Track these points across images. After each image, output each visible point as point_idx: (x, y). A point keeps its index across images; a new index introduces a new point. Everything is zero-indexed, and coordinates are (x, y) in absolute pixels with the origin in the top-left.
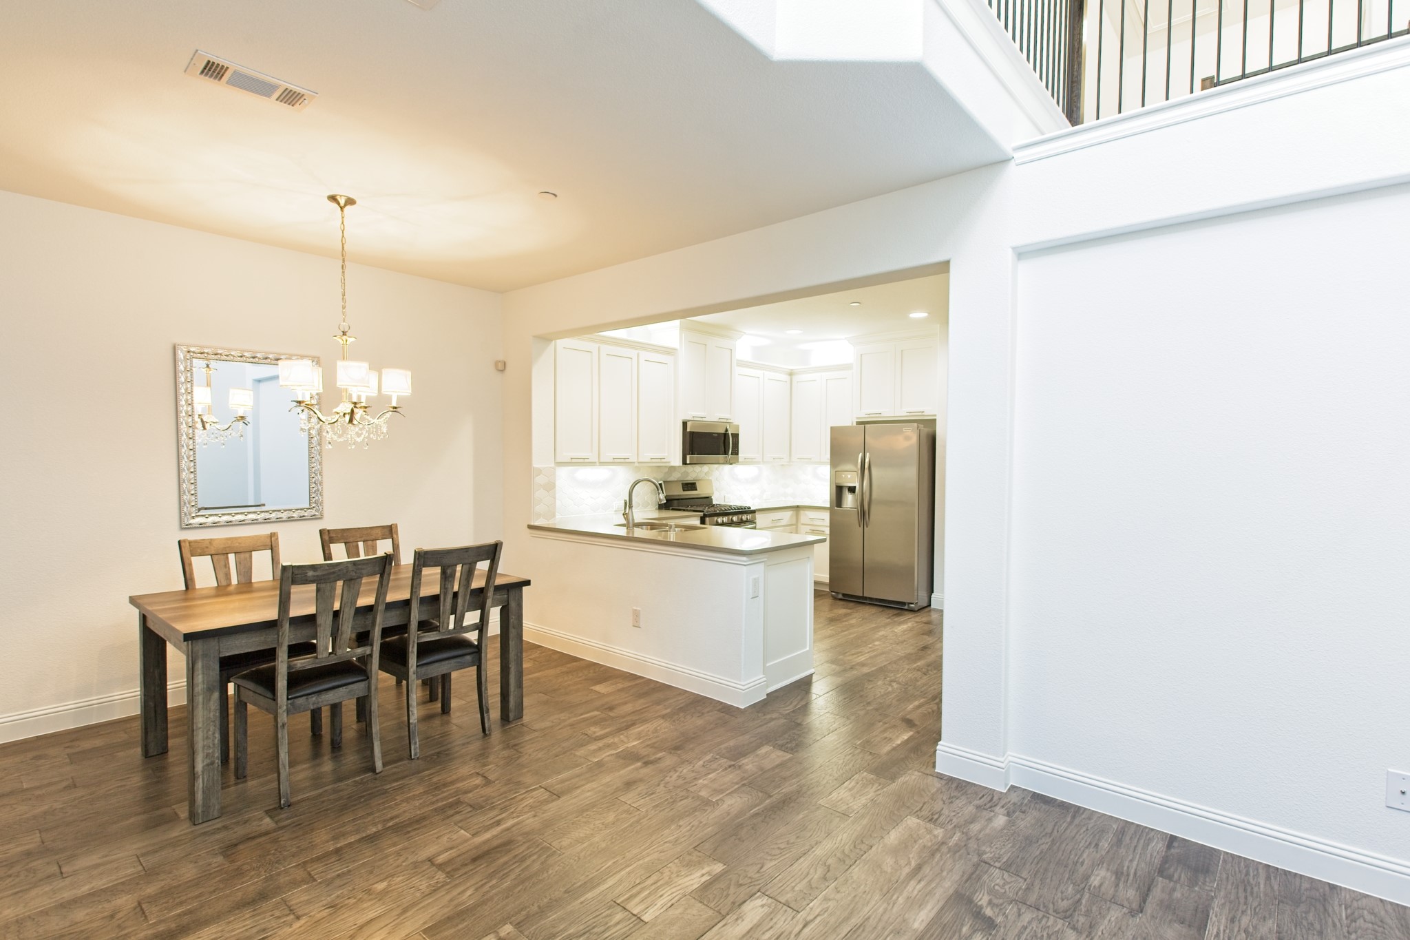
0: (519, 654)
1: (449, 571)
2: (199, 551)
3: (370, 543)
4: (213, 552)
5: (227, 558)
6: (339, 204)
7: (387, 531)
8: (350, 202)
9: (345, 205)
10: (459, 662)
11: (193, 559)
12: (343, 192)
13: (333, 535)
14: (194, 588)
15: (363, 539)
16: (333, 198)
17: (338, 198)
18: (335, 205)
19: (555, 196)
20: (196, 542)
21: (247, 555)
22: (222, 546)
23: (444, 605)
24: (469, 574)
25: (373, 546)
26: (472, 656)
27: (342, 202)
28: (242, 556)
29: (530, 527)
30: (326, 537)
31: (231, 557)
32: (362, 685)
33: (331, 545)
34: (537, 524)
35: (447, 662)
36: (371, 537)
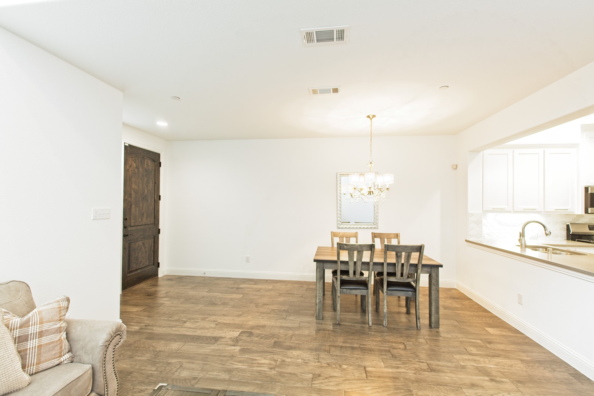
0: (437, 298)
1: (399, 254)
2: (336, 235)
3: (389, 239)
4: (339, 236)
5: (343, 238)
6: (370, 118)
7: (396, 236)
8: (374, 116)
9: (372, 118)
10: (405, 293)
11: (334, 238)
12: (371, 114)
13: (376, 235)
14: (334, 247)
15: (386, 238)
16: (368, 117)
17: (370, 116)
19: (448, 87)
20: (335, 233)
21: (349, 239)
22: (342, 235)
23: (398, 268)
24: (408, 257)
25: (390, 241)
26: (412, 292)
27: (371, 117)
28: (347, 238)
29: (466, 241)
30: (373, 236)
31: (345, 238)
32: (365, 291)
33: (375, 238)
34: (470, 240)
35: (400, 292)
36: (390, 237)
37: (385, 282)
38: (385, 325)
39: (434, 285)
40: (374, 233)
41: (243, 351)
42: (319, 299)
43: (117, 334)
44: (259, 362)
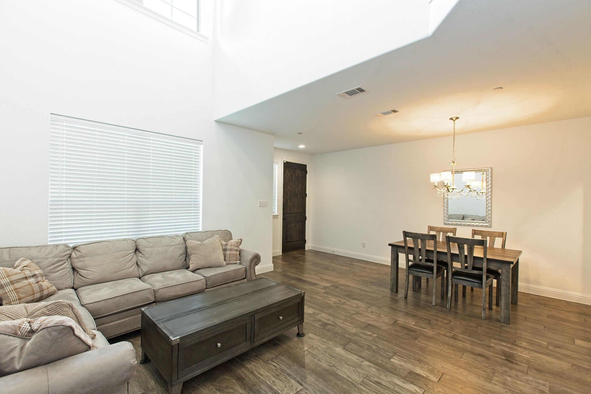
1: (461, 246)
2: (433, 230)
3: (492, 238)
4: (436, 231)
6: (453, 120)
7: (501, 234)
8: (457, 118)
9: (455, 120)
10: (472, 284)
12: (454, 116)
13: (476, 232)
15: (489, 235)
16: (451, 119)
18: (452, 121)
19: (502, 88)
20: (432, 227)
22: (439, 229)
24: (471, 250)
26: (479, 284)
27: (454, 119)
28: (444, 233)
30: (474, 233)
31: (441, 233)
33: (475, 235)
35: (466, 282)
36: (494, 236)
37: (450, 270)
38: (448, 308)
39: (504, 281)
40: (475, 230)
41: (325, 293)
42: (393, 276)
43: (256, 258)
44: (330, 299)
